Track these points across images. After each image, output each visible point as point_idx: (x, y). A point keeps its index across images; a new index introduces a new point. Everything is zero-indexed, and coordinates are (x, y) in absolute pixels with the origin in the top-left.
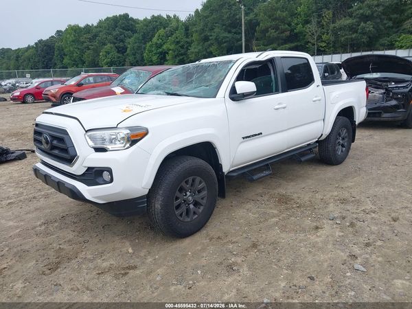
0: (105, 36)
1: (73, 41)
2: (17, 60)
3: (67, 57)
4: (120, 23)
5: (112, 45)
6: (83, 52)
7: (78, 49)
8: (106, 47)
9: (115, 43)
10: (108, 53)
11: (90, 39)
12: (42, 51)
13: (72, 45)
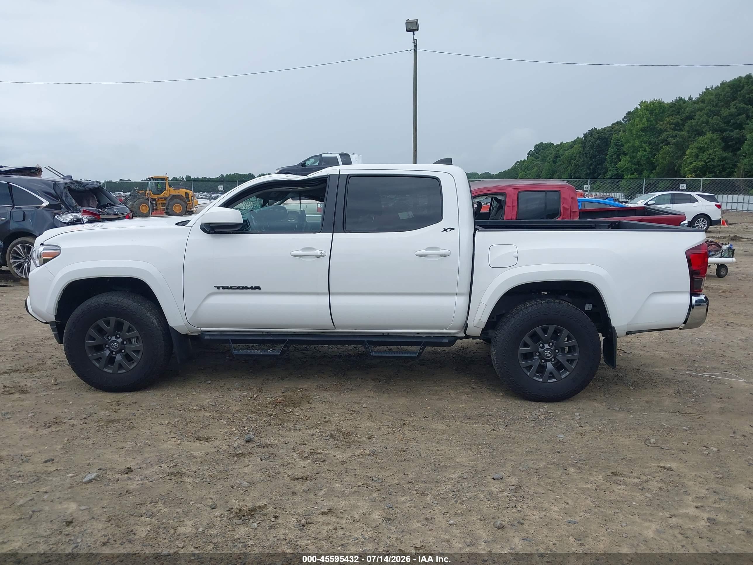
0: (704, 118)
1: (643, 130)
2: (554, 162)
3: (627, 157)
4: (744, 91)
5: (715, 136)
6: (656, 148)
7: (650, 143)
8: (701, 138)
9: (722, 131)
10: (702, 150)
11: (677, 124)
12: (592, 147)
13: (638, 137)
